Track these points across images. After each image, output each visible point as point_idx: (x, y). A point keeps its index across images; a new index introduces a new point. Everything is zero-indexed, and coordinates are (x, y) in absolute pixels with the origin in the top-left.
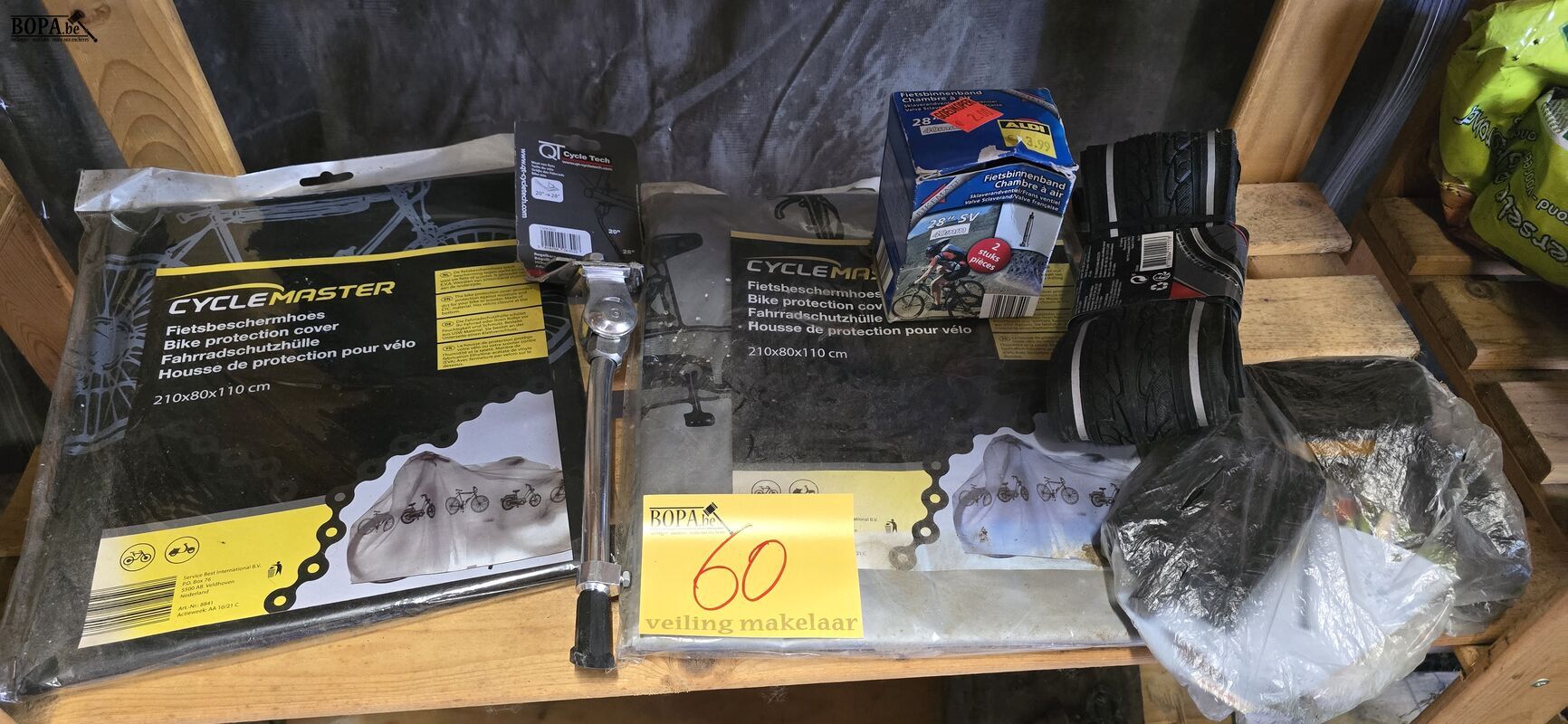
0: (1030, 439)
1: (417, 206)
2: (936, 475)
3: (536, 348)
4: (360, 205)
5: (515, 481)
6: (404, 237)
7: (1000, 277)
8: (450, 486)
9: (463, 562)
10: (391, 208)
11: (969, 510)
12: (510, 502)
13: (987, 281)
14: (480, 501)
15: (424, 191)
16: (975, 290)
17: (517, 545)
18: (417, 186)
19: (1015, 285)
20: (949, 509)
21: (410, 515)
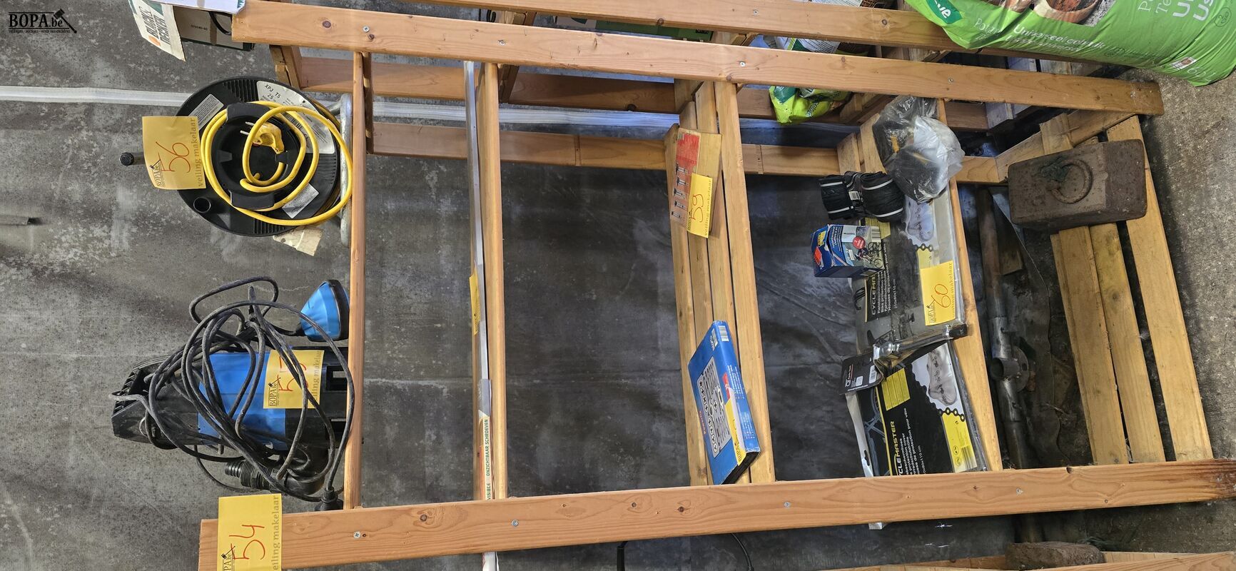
0: (907, 223)
1: (870, 424)
2: (918, 248)
3: (902, 372)
4: (872, 441)
5: (932, 365)
6: (879, 425)
7: (866, 238)
8: (935, 383)
9: (951, 373)
10: (871, 431)
11: (925, 238)
12: (936, 365)
13: (867, 242)
14: (937, 373)
15: (866, 423)
16: (871, 245)
17: (945, 358)
18: (865, 426)
19: (868, 233)
20: (925, 243)
21: (942, 391)
